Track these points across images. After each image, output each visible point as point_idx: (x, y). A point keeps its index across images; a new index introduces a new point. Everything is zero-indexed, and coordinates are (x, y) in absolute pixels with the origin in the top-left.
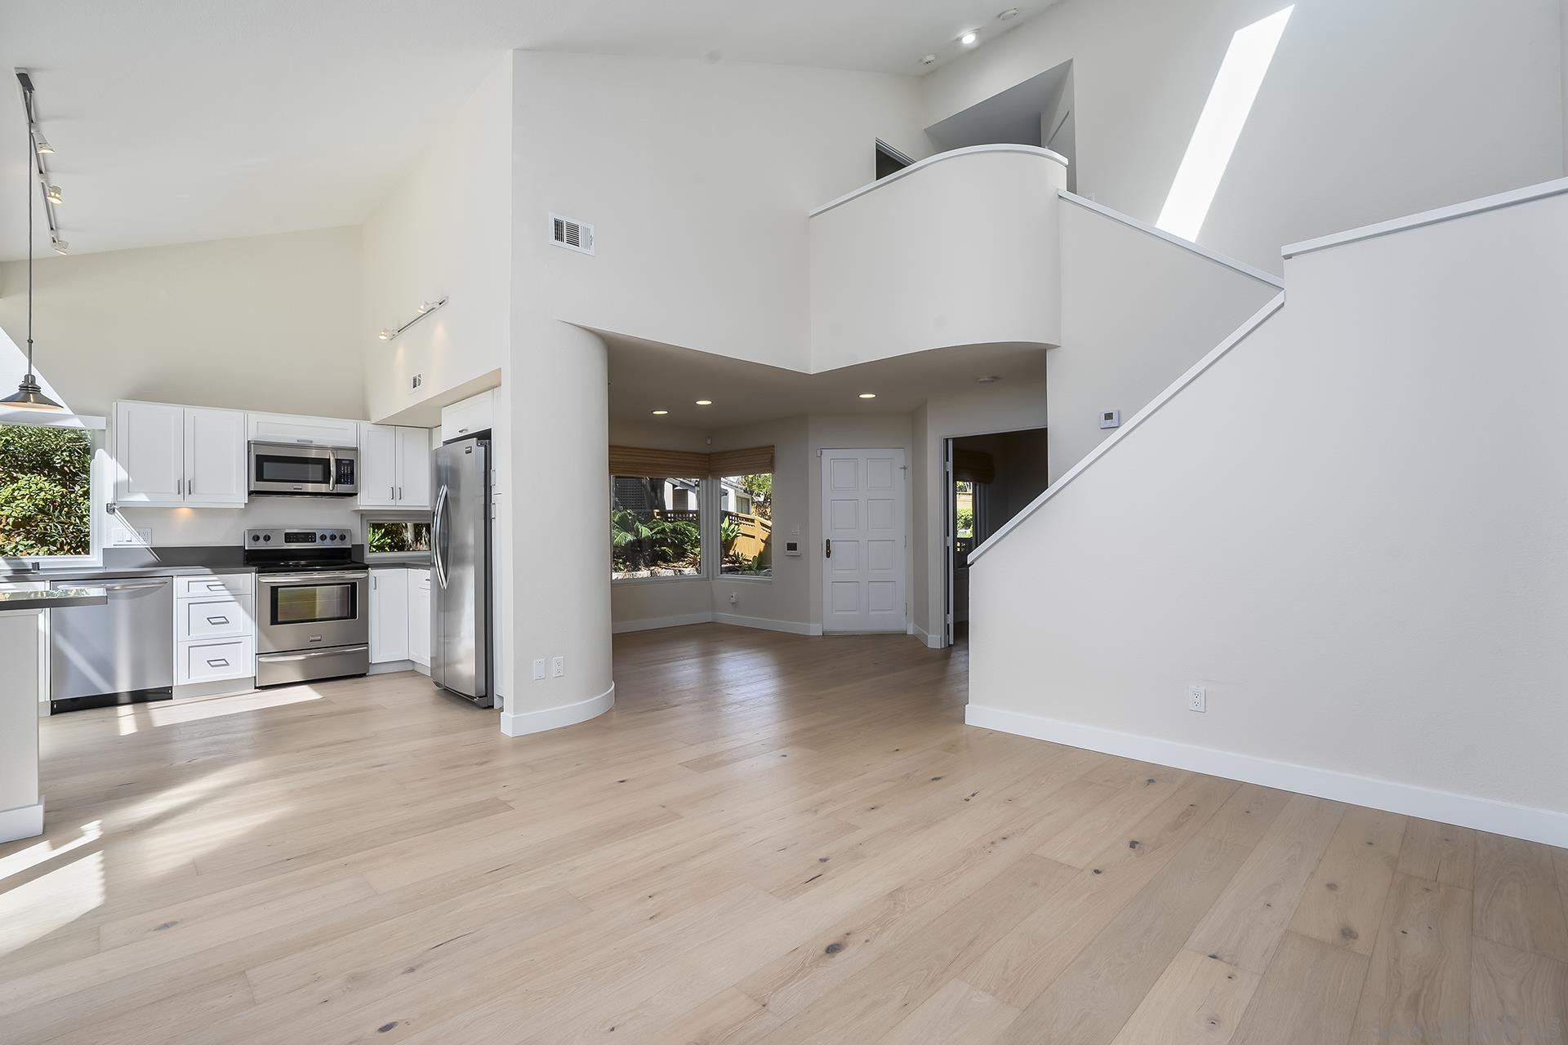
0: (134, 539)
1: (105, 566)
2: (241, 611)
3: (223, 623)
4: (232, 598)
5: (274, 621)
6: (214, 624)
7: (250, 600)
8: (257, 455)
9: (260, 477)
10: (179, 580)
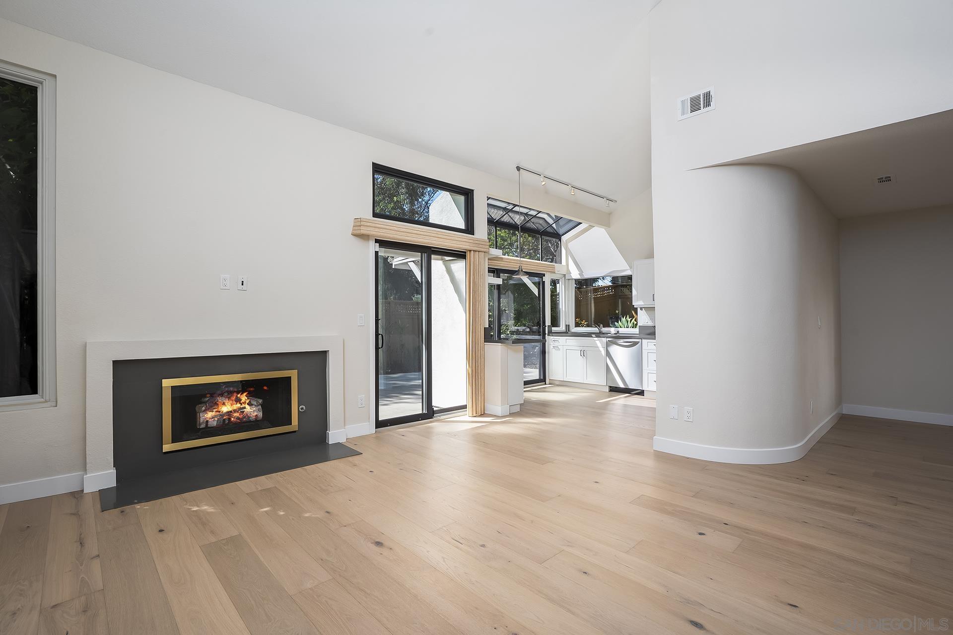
0: (649, 322)
1: (639, 334)
10: (644, 341)
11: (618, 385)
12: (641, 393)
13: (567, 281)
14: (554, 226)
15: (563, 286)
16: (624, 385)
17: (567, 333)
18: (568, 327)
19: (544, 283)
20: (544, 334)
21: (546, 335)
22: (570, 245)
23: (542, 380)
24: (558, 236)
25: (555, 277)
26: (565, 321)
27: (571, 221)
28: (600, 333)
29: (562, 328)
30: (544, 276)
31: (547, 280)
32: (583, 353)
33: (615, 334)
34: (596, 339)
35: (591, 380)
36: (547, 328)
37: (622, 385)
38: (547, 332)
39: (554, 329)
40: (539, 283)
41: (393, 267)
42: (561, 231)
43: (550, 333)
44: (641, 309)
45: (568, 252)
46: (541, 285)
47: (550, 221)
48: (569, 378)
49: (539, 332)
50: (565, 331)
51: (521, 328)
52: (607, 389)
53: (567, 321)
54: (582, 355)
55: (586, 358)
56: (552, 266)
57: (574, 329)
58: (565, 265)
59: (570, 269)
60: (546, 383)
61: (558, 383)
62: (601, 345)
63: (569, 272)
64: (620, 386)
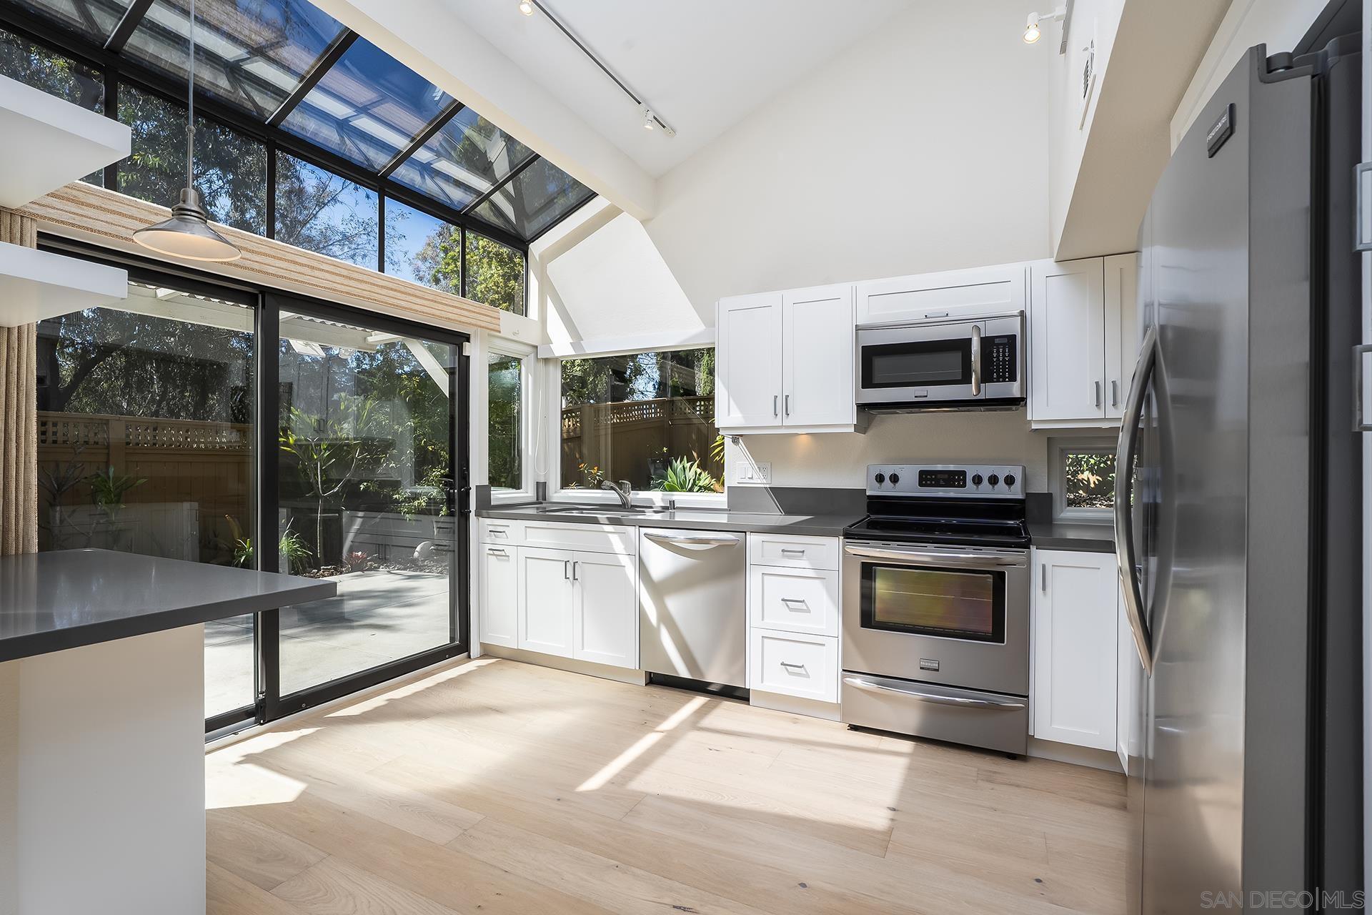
0: (755, 476)
1: (727, 513)
2: (824, 594)
3: (804, 611)
4: (811, 573)
5: (866, 622)
6: (792, 610)
7: (835, 579)
8: (864, 348)
9: (868, 380)
10: (753, 540)
11: (673, 668)
12: (737, 694)
13: (541, 363)
16: (692, 675)
18: (541, 487)
19: (466, 360)
20: (464, 512)
21: (471, 513)
22: (553, 268)
23: (460, 646)
24: (520, 243)
25: (506, 351)
26: (536, 473)
28: (624, 506)
29: (524, 491)
30: (468, 340)
31: (479, 356)
32: (572, 571)
35: (595, 652)
36: (473, 492)
37: (683, 672)
38: (473, 506)
42: (529, 227)
43: (486, 507)
44: (735, 439)
45: (547, 287)
46: (460, 373)
48: (532, 644)
49: (448, 506)
50: (534, 501)
52: (641, 680)
53: (542, 473)
54: (570, 574)
55: (581, 585)
56: (495, 315)
57: (559, 495)
58: (537, 319)
59: (549, 331)
60: (469, 657)
61: (505, 654)
62: (625, 549)
63: (547, 341)
64: (676, 672)
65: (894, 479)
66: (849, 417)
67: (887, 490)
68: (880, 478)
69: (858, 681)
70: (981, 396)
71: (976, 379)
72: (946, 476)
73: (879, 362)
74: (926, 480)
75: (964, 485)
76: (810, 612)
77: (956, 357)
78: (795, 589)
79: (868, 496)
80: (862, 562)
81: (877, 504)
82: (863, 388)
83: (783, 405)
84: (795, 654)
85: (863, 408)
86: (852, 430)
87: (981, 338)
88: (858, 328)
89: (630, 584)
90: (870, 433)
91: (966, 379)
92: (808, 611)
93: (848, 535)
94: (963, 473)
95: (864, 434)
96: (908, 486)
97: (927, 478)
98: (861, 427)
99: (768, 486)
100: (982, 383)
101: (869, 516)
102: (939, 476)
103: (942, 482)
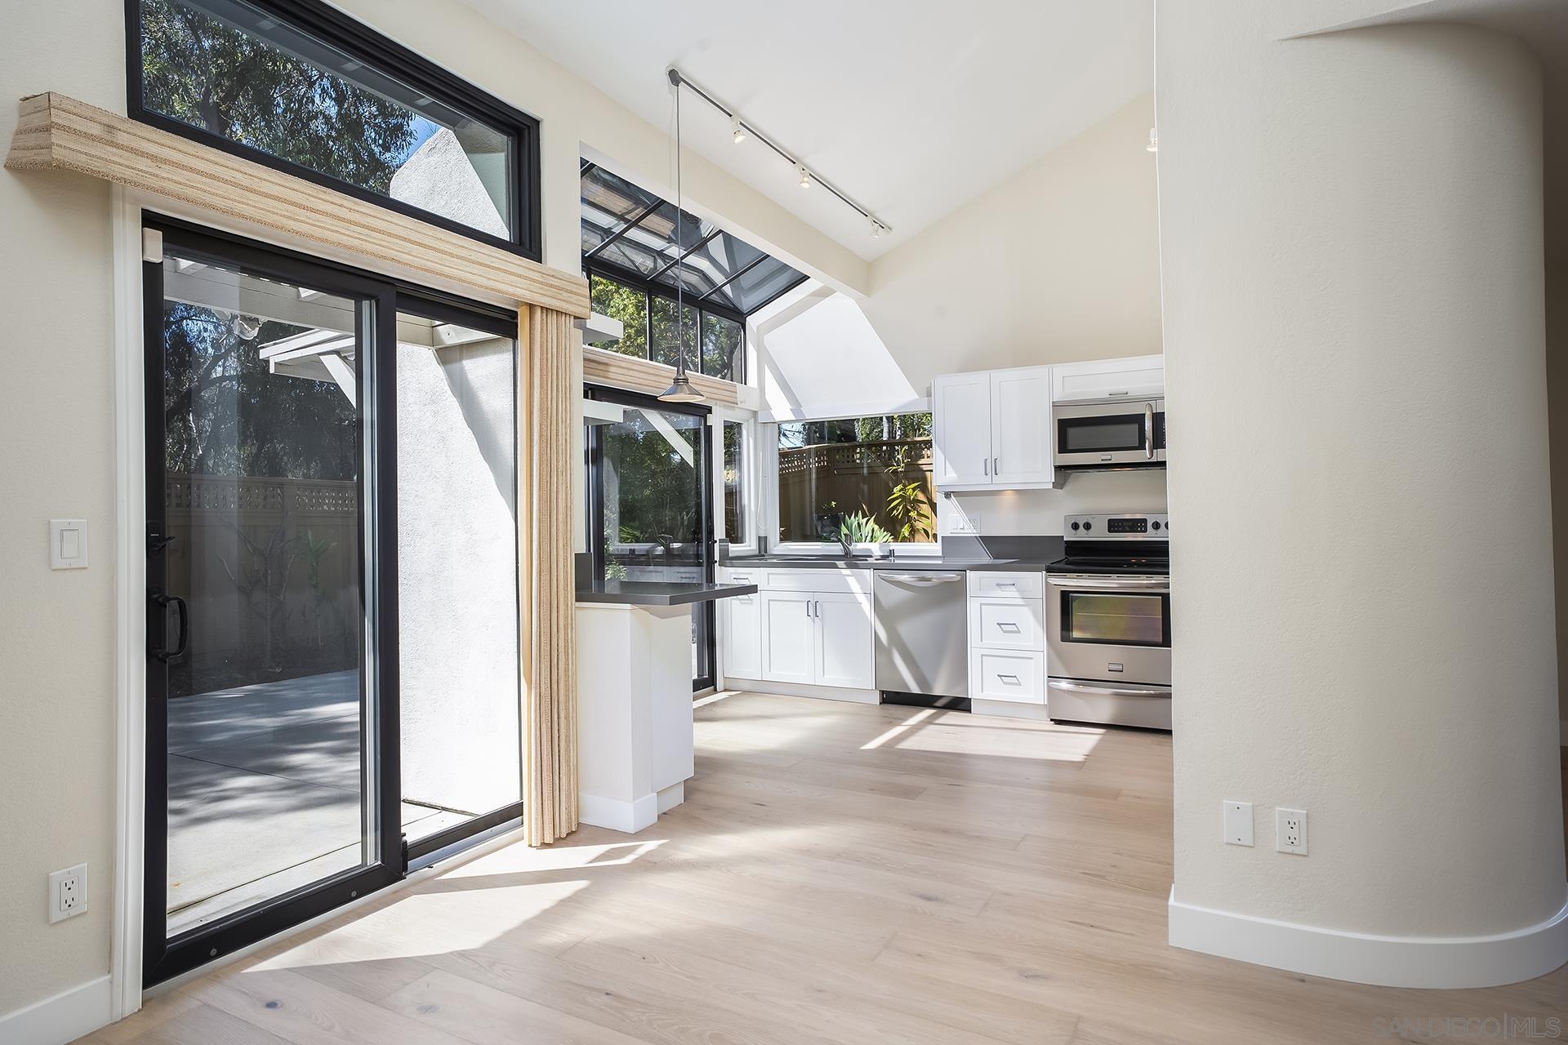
0: (966, 527)
1: (943, 557)
2: (1032, 618)
3: (1015, 632)
4: (1021, 602)
5: (1066, 638)
6: (1005, 632)
7: (1040, 605)
8: (1060, 421)
9: (1063, 447)
10: (971, 575)
12: (960, 704)
13: (759, 427)
14: (728, 289)
15: (751, 441)
16: (921, 689)
17: (761, 557)
18: (763, 541)
19: (709, 429)
20: (711, 562)
21: (716, 565)
22: (770, 339)
23: (707, 680)
24: (738, 316)
25: (733, 418)
26: (758, 527)
27: (785, 267)
28: (847, 555)
29: (749, 546)
30: (710, 412)
31: (716, 421)
32: (814, 610)
33: (884, 557)
34: (847, 572)
35: (835, 676)
36: (717, 546)
37: (915, 689)
38: (717, 558)
39: (734, 549)
40: (696, 432)
41: (272, 371)
42: (745, 304)
43: (725, 557)
44: (947, 495)
45: (764, 356)
46: (700, 438)
47: (718, 278)
48: (779, 673)
49: (698, 556)
50: (757, 552)
51: (641, 547)
52: (876, 699)
53: (762, 527)
54: (811, 612)
55: (822, 621)
56: (732, 389)
57: (778, 547)
58: (756, 387)
59: (767, 397)
60: (715, 690)
61: (747, 686)
62: (861, 588)
63: (766, 407)
64: (909, 689)
65: (1088, 526)
66: (1048, 477)
67: (1082, 536)
68: (1075, 526)
69: (1064, 685)
70: (1154, 459)
71: (1150, 446)
72: (1131, 524)
73: (1072, 432)
74: (1114, 526)
75: (1145, 531)
76: (1020, 632)
77: (1134, 428)
78: (1008, 615)
79: (1066, 542)
80: (1062, 591)
81: (1073, 548)
82: (1059, 453)
83: (993, 467)
84: (1007, 667)
85: (1059, 469)
86: (1051, 487)
87: (1153, 414)
88: (1055, 405)
89: (867, 617)
90: (1066, 488)
91: (1142, 447)
92: (1019, 632)
93: (1049, 570)
94: (1145, 521)
95: (1061, 489)
96: (1100, 533)
97: (1114, 525)
98: (1059, 484)
99: (978, 535)
100: (1154, 449)
101: (1066, 558)
102: (1125, 524)
103: (1128, 529)
